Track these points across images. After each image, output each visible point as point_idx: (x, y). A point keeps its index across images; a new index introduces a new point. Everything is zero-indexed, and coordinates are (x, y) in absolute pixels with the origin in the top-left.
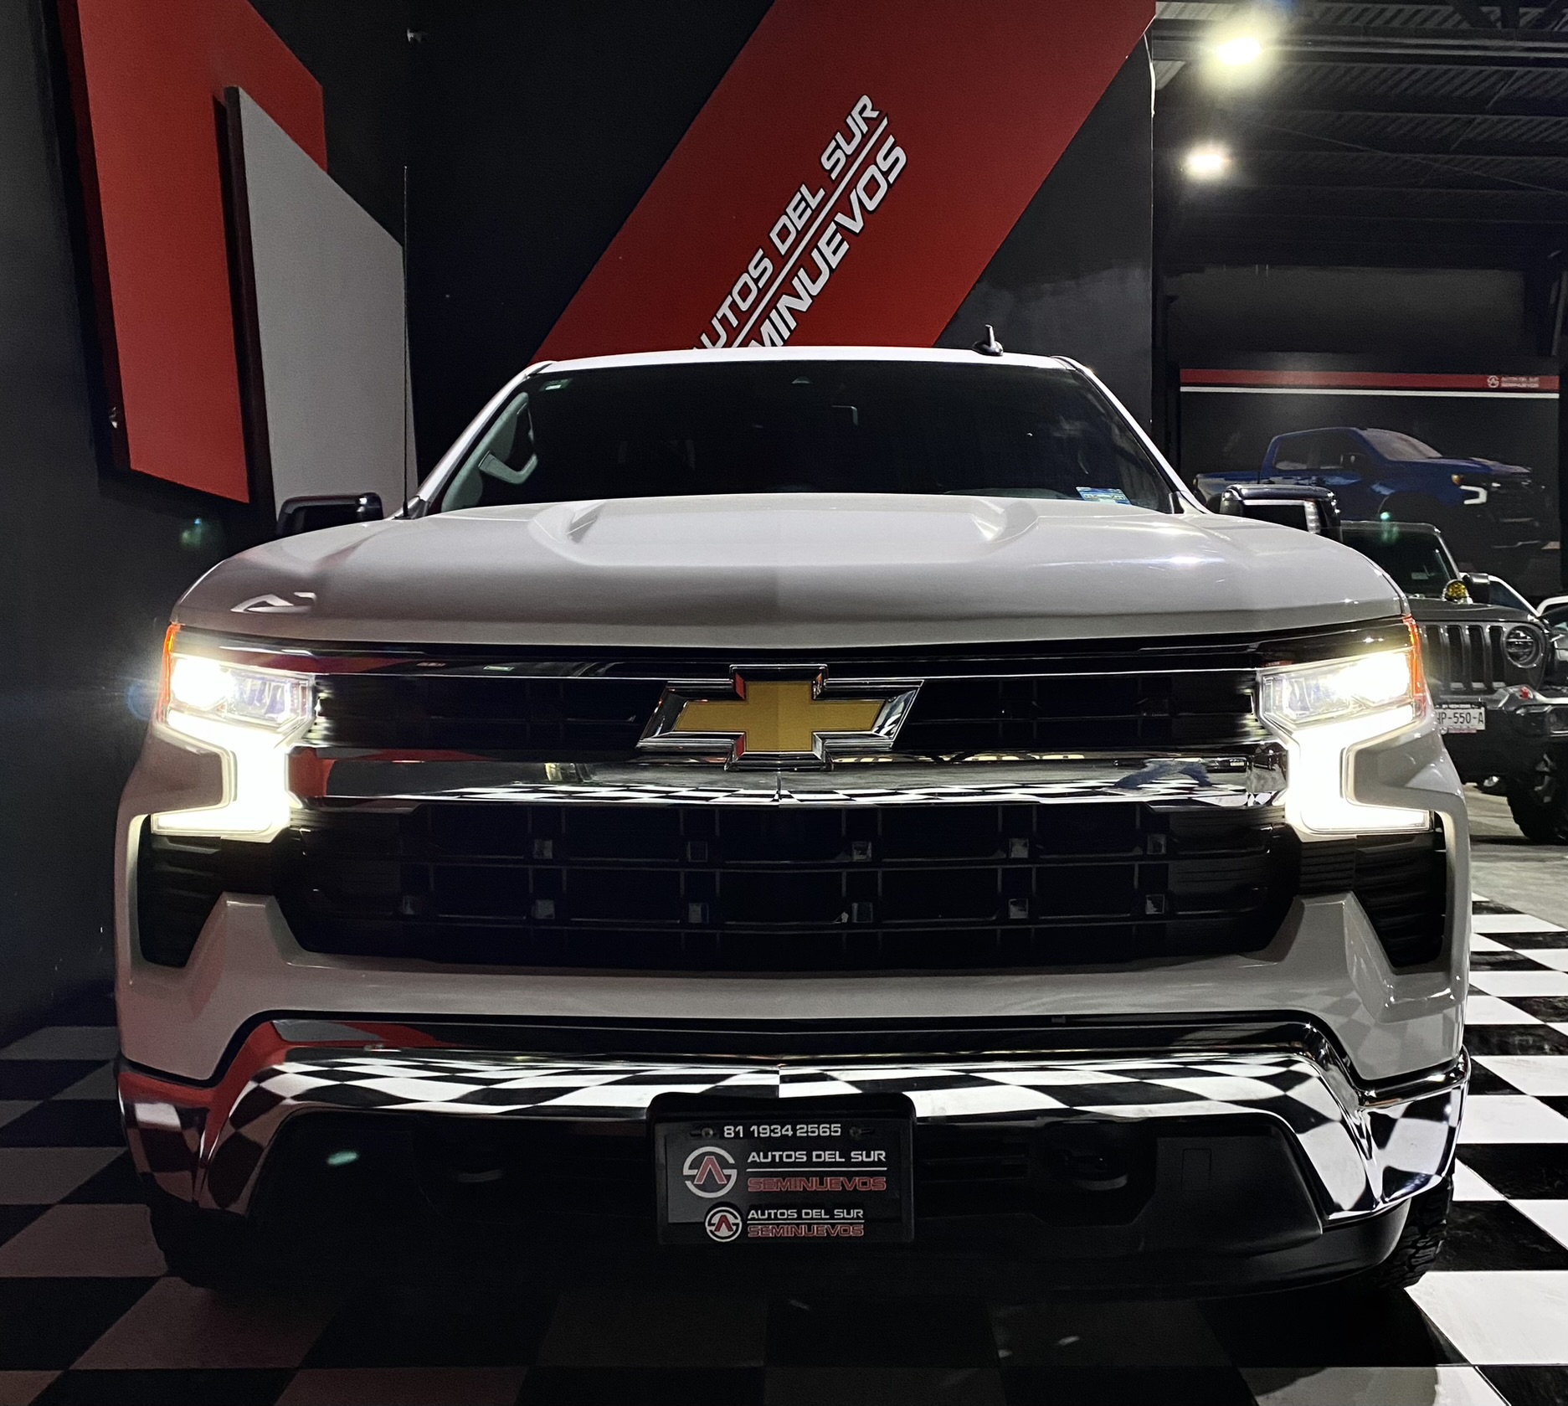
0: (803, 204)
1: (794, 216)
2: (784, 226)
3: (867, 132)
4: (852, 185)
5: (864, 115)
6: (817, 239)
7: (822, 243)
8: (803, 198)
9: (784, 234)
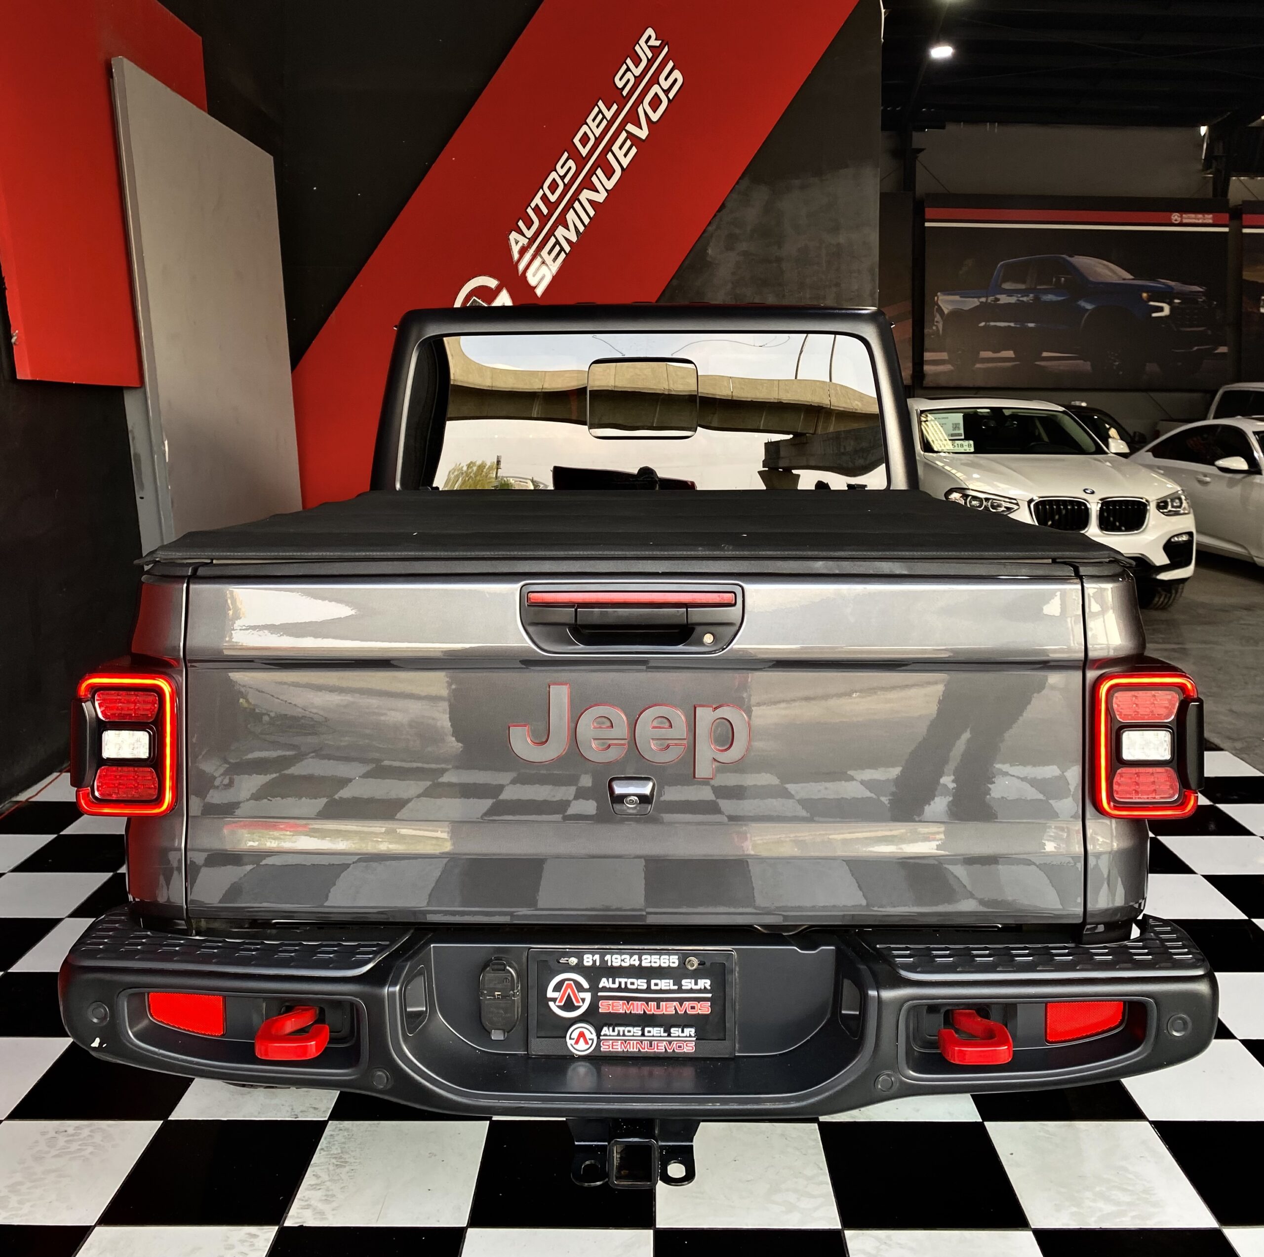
0: (600, 116)
1: (593, 125)
2: (585, 133)
3: (652, 58)
4: (640, 100)
5: (648, 44)
6: (611, 144)
7: (615, 149)
8: (600, 111)
9: (585, 140)
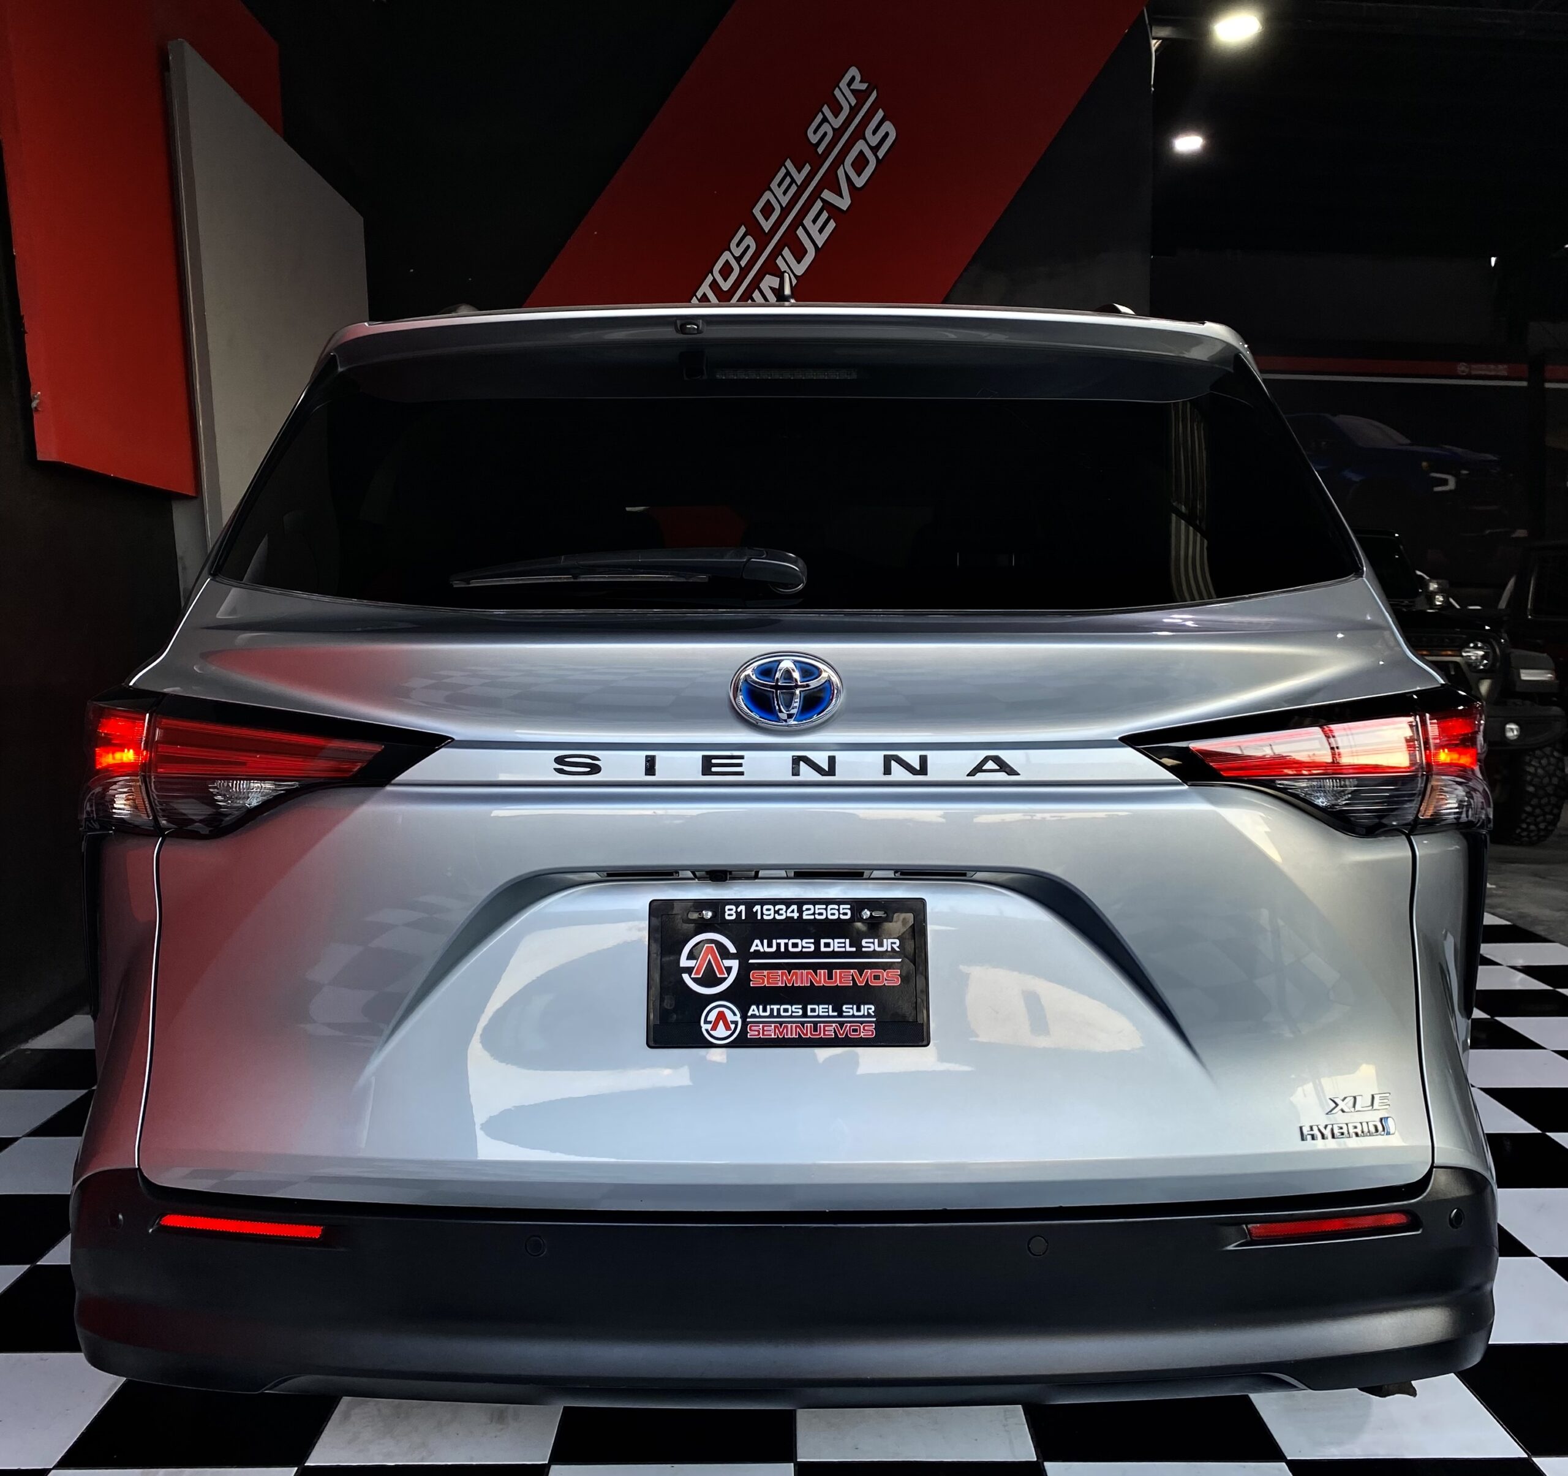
0: (788, 180)
1: (779, 192)
2: (768, 201)
3: (856, 105)
4: (840, 160)
5: (851, 88)
6: (802, 217)
7: (808, 221)
8: (788, 173)
9: (768, 210)
